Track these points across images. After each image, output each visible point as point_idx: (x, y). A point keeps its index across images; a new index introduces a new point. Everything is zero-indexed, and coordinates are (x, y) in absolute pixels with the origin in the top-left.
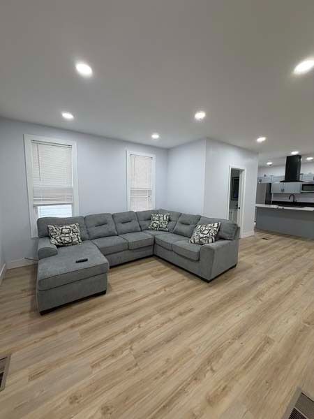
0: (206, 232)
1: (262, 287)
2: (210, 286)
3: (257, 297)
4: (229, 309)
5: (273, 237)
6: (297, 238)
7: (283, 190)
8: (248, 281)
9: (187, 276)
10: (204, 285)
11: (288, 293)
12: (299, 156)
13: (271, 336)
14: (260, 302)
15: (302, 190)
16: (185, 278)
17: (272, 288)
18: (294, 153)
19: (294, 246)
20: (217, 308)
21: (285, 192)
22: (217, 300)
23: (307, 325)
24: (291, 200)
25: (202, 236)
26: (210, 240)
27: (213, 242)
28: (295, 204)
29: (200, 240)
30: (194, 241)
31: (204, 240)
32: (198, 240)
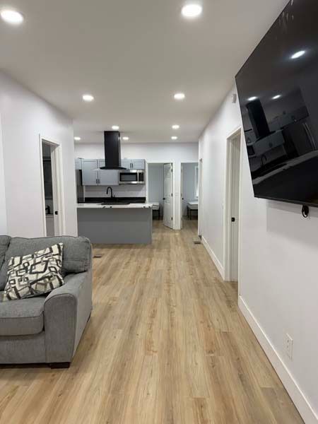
0: (40, 268)
1: (141, 330)
2: (76, 373)
3: (148, 348)
4: (132, 393)
5: (103, 251)
6: (130, 246)
7: (98, 181)
8: (121, 331)
9: (14, 377)
10: (63, 375)
11: (172, 324)
12: (117, 133)
13: (198, 394)
14: (156, 355)
15: (121, 180)
16: (17, 383)
17: (153, 327)
18: (115, 128)
19: (134, 258)
20: (113, 403)
21: (102, 184)
22: (104, 389)
23: (212, 355)
24: (109, 196)
25: (32, 277)
26: (55, 282)
27: (61, 284)
28: (113, 200)
29: (30, 287)
30: (18, 294)
31: (42, 284)
32: (27, 289)
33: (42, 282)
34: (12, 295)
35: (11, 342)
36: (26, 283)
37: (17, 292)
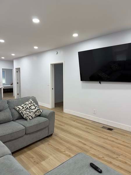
29: (35, 114)
30: (32, 117)
31: (38, 112)
32: (34, 115)
33: (38, 111)
34: (31, 118)
35: (40, 132)
36: (33, 113)
37: (32, 116)
